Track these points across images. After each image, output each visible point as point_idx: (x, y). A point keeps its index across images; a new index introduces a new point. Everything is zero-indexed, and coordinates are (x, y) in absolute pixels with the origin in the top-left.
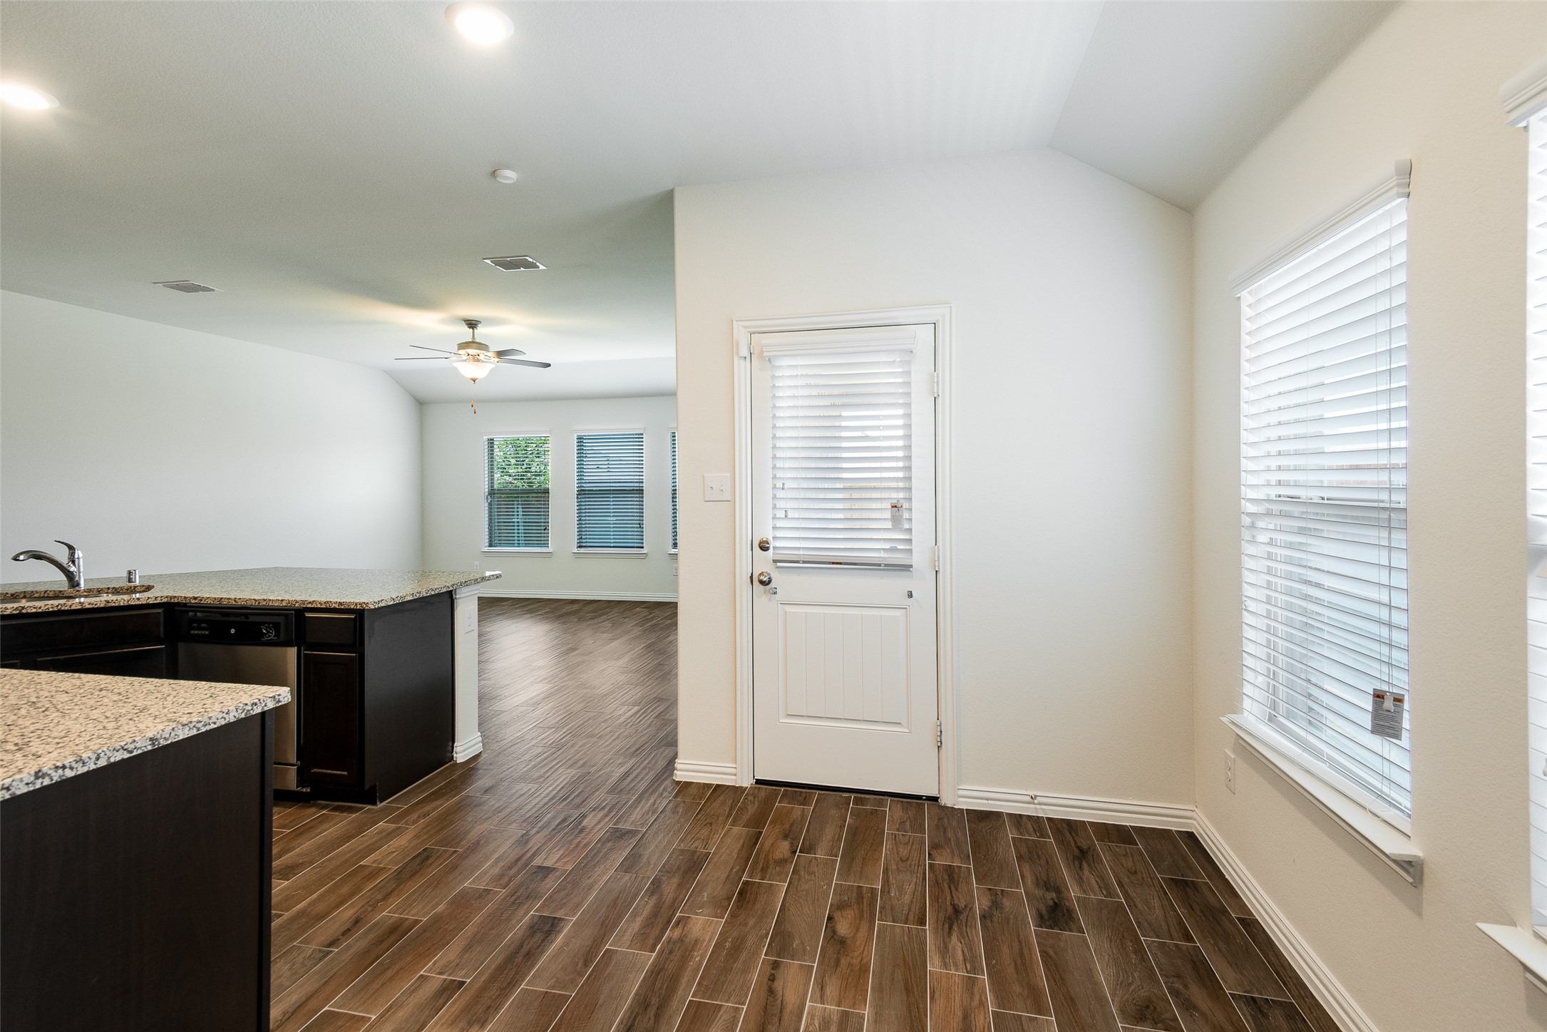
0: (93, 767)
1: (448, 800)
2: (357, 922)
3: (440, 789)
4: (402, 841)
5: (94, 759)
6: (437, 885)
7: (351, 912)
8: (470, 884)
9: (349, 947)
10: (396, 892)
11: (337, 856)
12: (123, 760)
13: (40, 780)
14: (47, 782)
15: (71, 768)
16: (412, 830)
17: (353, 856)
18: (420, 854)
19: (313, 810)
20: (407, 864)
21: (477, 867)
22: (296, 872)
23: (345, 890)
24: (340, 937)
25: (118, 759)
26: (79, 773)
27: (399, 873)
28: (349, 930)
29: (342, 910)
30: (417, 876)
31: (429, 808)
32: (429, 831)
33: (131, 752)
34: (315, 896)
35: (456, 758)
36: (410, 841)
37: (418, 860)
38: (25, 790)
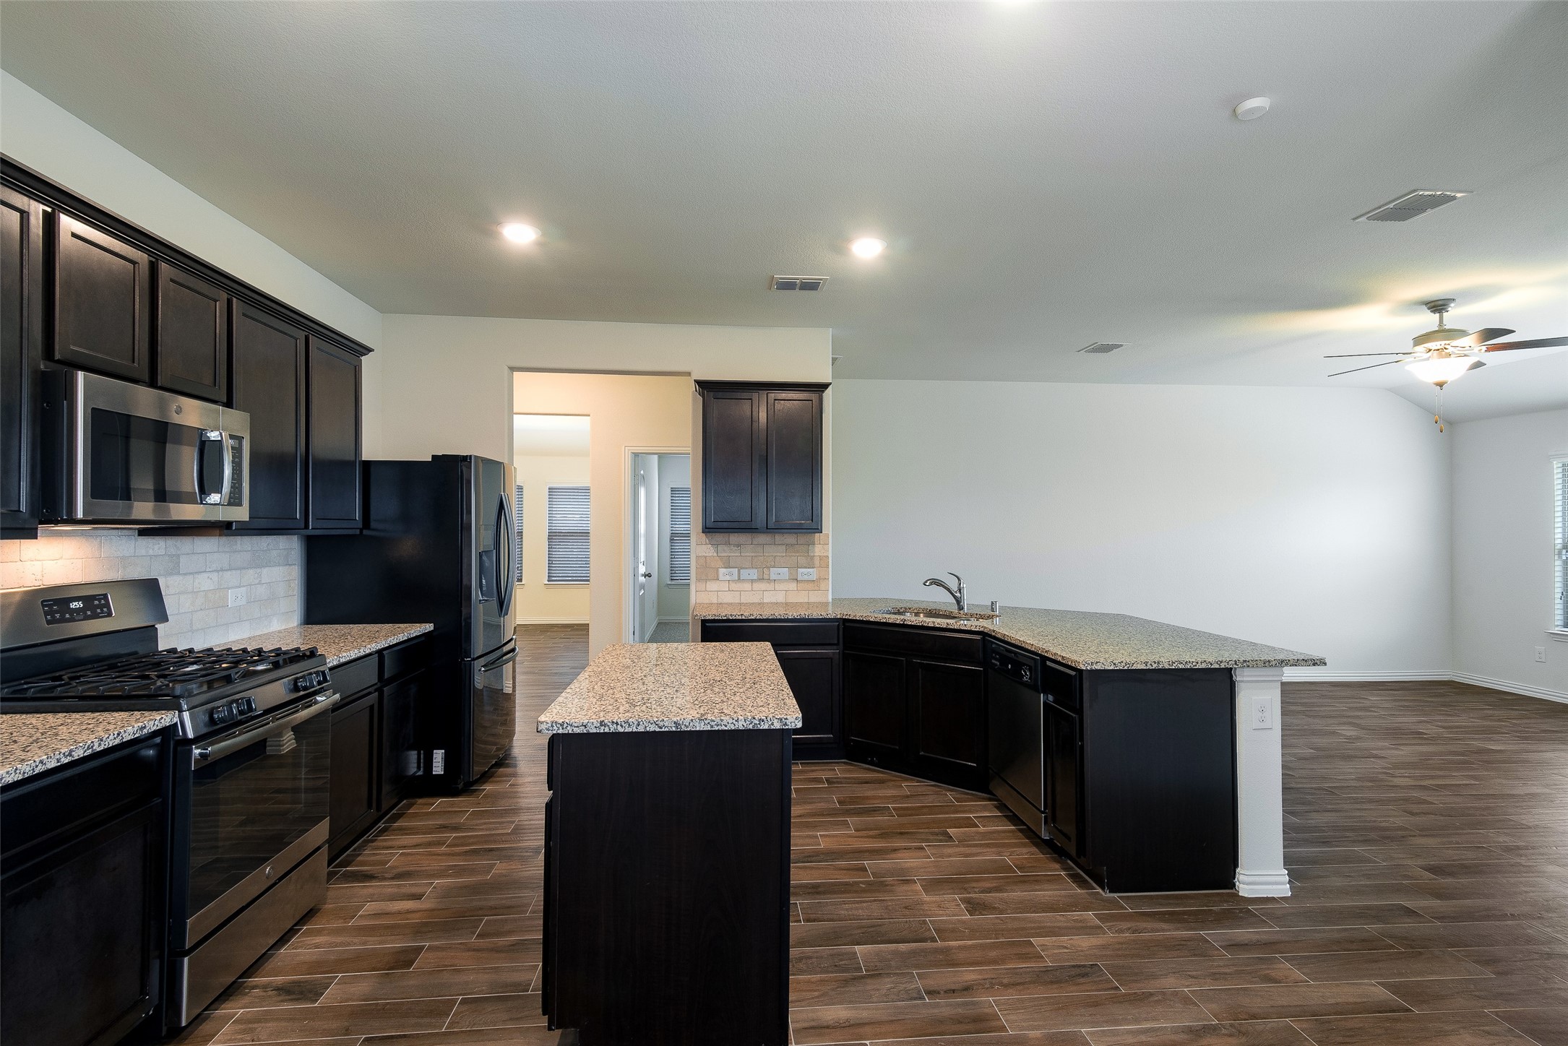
0: (635, 730)
1: (1178, 929)
2: (967, 989)
3: (1184, 913)
4: (1085, 942)
5: (636, 724)
6: (1059, 1009)
7: (973, 977)
8: (1087, 1033)
9: (937, 1005)
10: (1022, 987)
11: (1024, 919)
12: (655, 731)
13: (603, 728)
14: (607, 730)
15: (622, 726)
16: (1110, 937)
17: (1032, 928)
18: (1084, 966)
19: (1057, 866)
20: (1062, 967)
21: (1116, 1022)
22: (984, 912)
23: (993, 954)
24: (942, 992)
25: (652, 730)
26: (626, 731)
27: (1047, 971)
28: (954, 991)
29: (969, 970)
30: (1055, 986)
31: (1149, 925)
32: (1118, 950)
33: (661, 728)
34: (970, 942)
35: (1238, 887)
36: (1091, 948)
37: (1078, 971)
38: (594, 731)
